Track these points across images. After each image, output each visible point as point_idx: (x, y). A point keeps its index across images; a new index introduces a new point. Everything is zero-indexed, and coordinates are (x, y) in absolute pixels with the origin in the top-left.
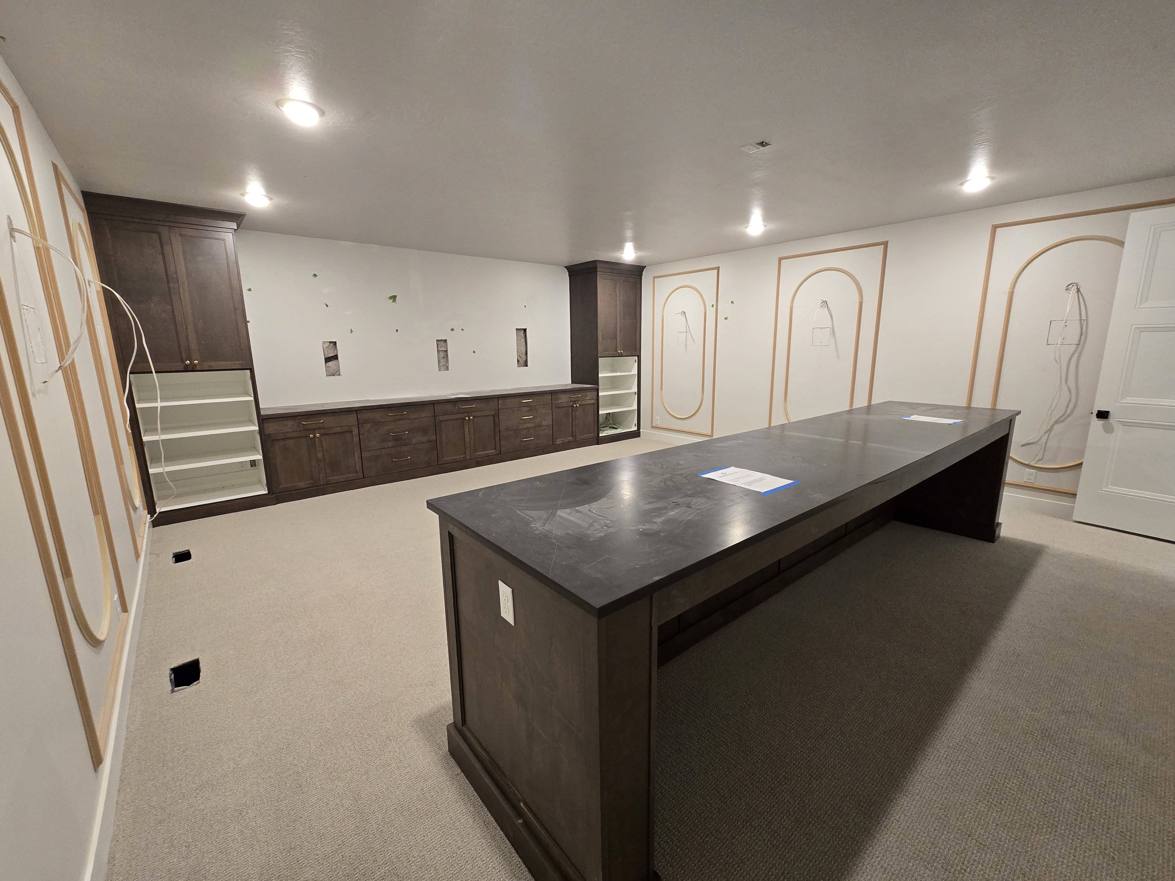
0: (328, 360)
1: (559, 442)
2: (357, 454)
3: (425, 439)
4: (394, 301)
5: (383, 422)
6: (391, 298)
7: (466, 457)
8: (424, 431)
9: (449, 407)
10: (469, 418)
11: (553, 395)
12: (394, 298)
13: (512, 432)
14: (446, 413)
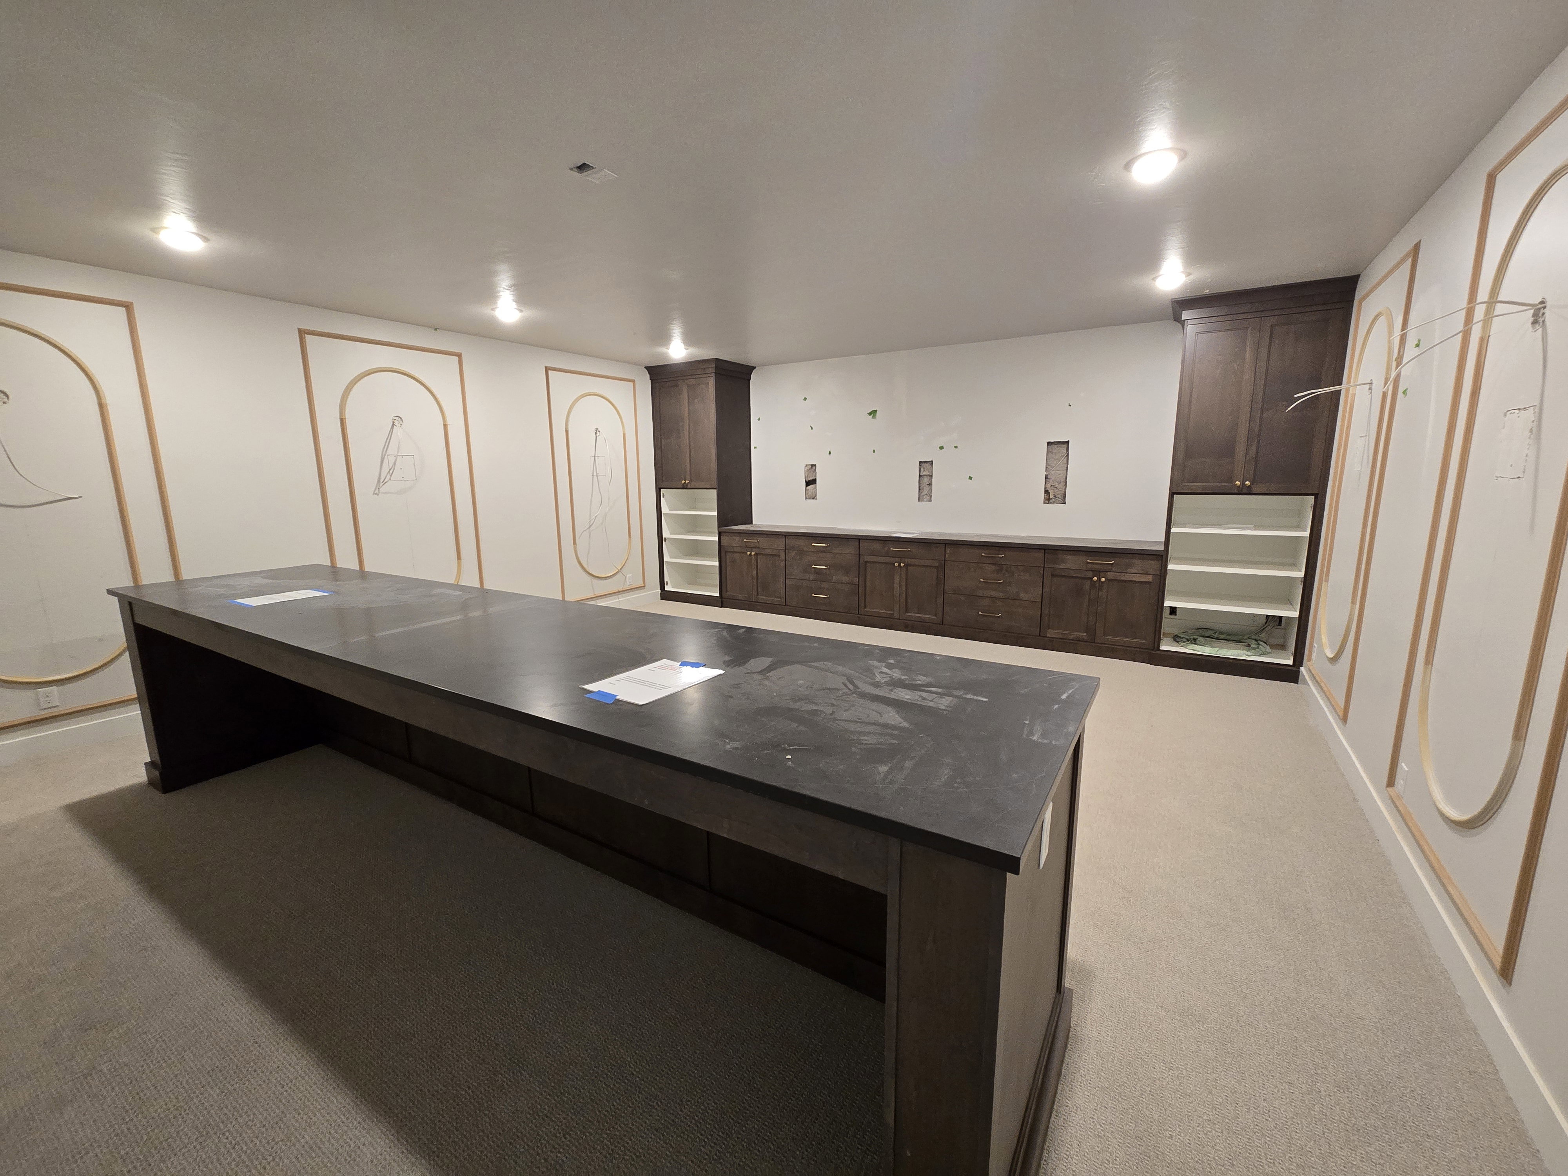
0: (808, 483)
1: (1051, 633)
2: (782, 580)
3: (846, 579)
4: (874, 417)
5: (807, 551)
6: (870, 414)
7: (893, 614)
8: (847, 571)
9: (877, 546)
10: (899, 565)
11: (1048, 553)
12: (873, 413)
13: (963, 598)
14: (873, 554)
